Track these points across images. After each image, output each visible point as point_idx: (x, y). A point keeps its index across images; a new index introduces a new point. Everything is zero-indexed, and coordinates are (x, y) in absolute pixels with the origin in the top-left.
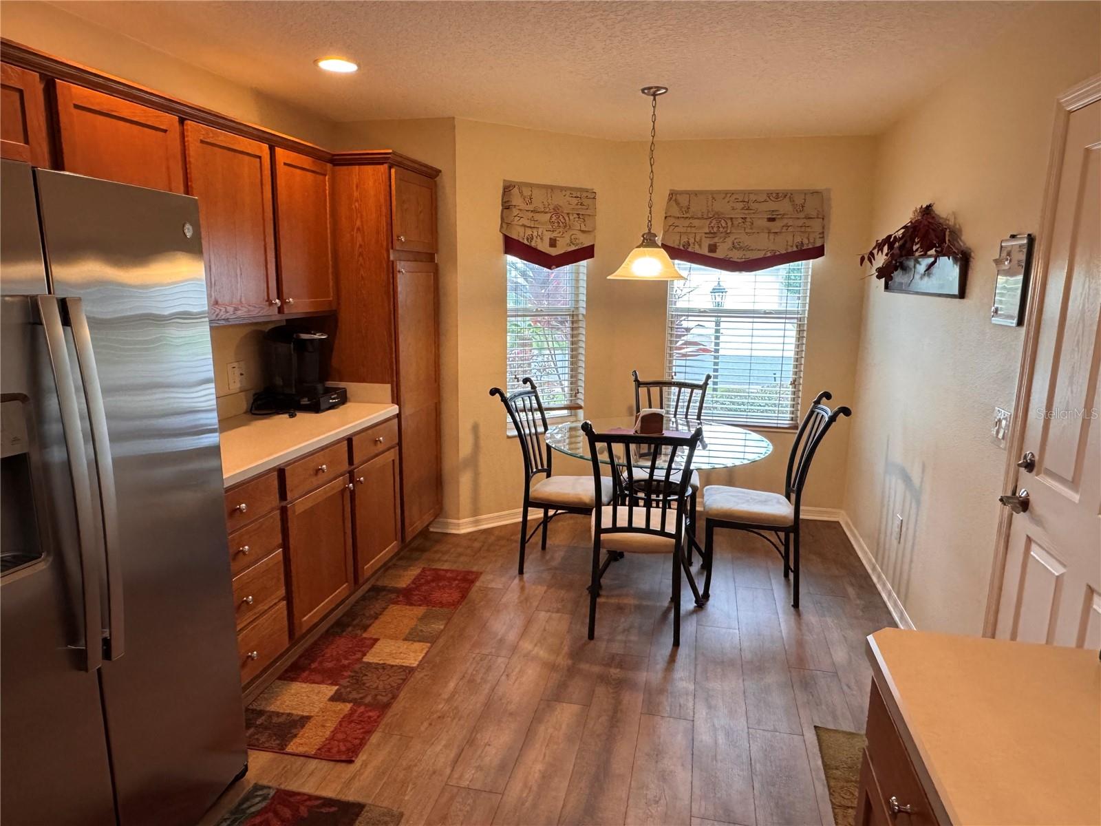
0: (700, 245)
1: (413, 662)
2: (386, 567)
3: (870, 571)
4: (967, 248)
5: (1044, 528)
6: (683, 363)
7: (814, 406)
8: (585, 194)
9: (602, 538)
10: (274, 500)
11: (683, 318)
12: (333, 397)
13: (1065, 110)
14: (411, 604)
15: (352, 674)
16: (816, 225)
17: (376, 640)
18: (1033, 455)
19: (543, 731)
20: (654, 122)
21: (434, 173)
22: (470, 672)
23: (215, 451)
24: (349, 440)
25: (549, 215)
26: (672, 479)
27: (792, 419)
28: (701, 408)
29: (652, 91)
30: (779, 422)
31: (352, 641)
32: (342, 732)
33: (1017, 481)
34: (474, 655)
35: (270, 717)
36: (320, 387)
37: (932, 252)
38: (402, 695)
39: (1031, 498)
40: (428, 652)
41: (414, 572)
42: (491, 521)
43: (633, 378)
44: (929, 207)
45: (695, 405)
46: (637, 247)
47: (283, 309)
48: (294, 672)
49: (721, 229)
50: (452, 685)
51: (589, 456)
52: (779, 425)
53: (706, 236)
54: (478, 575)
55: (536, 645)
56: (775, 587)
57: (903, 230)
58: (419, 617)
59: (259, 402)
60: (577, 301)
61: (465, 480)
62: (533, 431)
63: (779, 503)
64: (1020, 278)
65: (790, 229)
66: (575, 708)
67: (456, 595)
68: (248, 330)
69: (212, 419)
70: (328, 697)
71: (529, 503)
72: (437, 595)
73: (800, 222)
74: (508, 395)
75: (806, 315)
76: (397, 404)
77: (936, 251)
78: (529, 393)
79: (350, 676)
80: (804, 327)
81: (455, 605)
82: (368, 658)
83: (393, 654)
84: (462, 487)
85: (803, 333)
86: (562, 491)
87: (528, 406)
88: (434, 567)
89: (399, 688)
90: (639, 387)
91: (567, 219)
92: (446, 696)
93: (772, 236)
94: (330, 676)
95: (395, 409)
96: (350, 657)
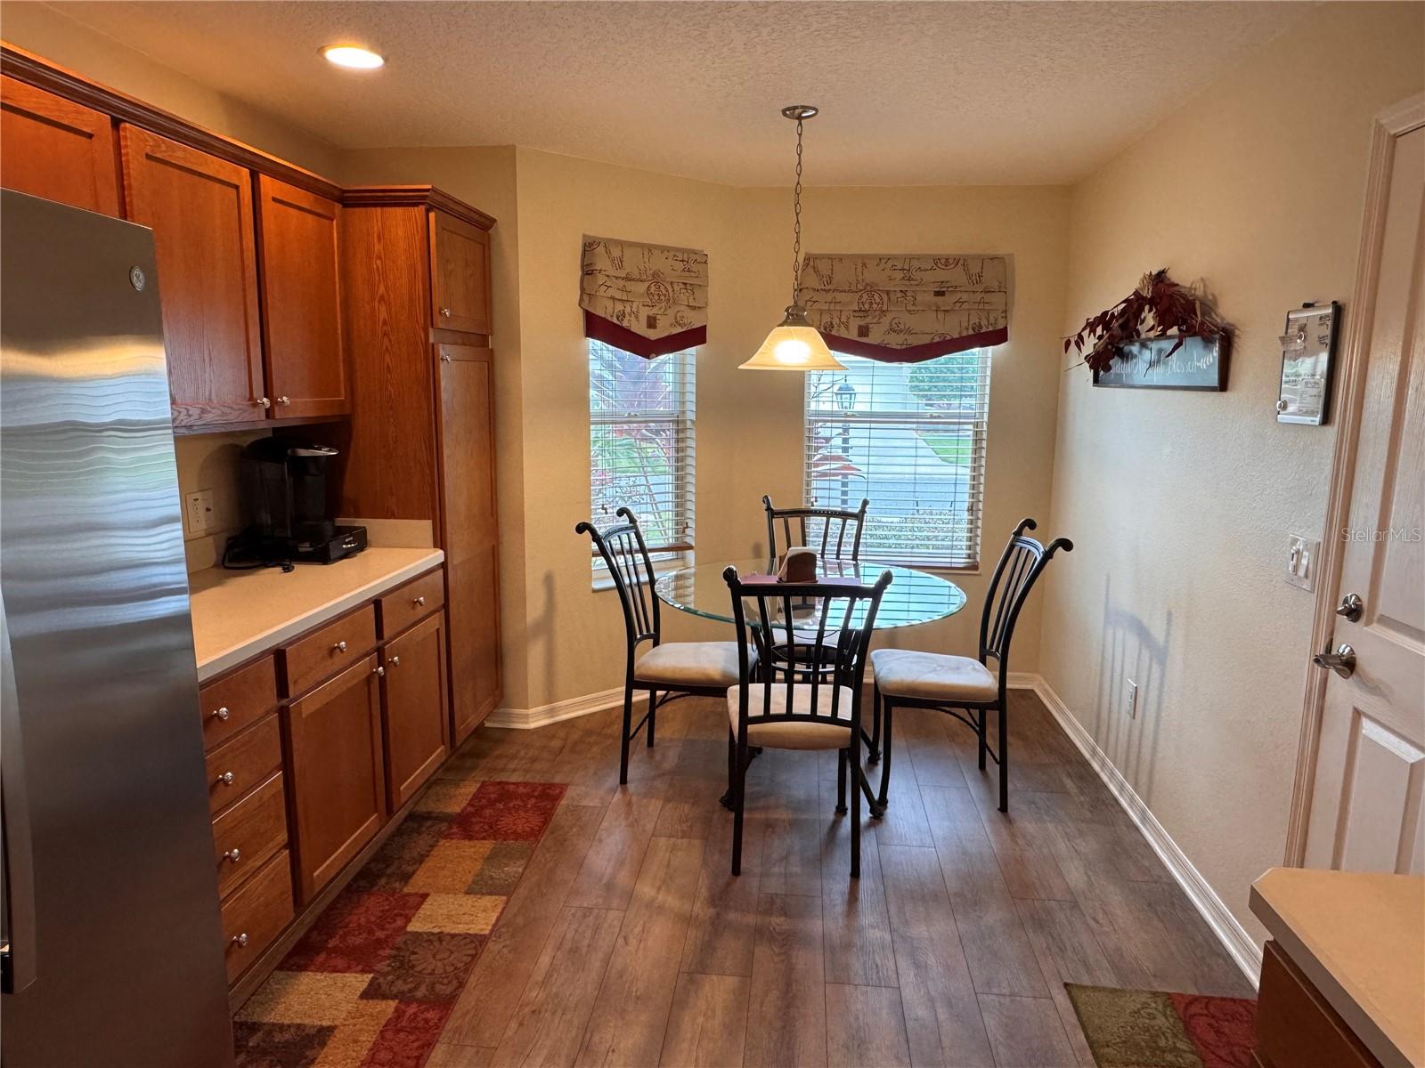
0: (847, 328)
1: (484, 927)
2: (430, 784)
3: (1087, 755)
4: (1228, 324)
5: (1383, 696)
6: (826, 484)
7: (1014, 538)
8: (693, 257)
9: (749, 731)
10: (270, 698)
11: (820, 424)
12: (347, 540)
13: (1389, 135)
14: (470, 838)
15: (393, 952)
16: (997, 300)
17: (425, 896)
18: (1358, 598)
19: (689, 1024)
20: (799, 155)
21: (487, 222)
22: (569, 936)
23: (182, 622)
24: (377, 602)
25: (647, 284)
26: (825, 642)
27: (969, 556)
28: (857, 544)
29: (797, 111)
30: (954, 560)
31: (387, 899)
32: (386, 1048)
33: (1332, 633)
34: (573, 911)
35: (270, 1033)
36: (327, 525)
37: (1174, 331)
38: (472, 980)
39: (1359, 655)
40: (504, 909)
41: (468, 789)
42: (572, 709)
43: (765, 506)
44: (1161, 274)
45: (849, 540)
46: (779, 326)
47: (274, 411)
48: (302, 956)
49: (875, 306)
50: (545, 960)
51: (732, 616)
52: (953, 565)
53: (856, 315)
54: (563, 788)
55: (659, 889)
56: (971, 785)
57: (1124, 305)
58: (486, 856)
59: (236, 550)
60: (683, 403)
61: (535, 655)
62: (634, 580)
63: (974, 669)
64: (1324, 357)
65: (965, 306)
66: (731, 982)
67: (536, 820)
68: (219, 443)
69: (178, 574)
70: (359, 993)
71: (633, 683)
72: (507, 822)
73: (978, 297)
74: (601, 532)
75: (986, 419)
76: (441, 549)
77: (1179, 330)
78: (627, 528)
79: (389, 957)
80: (982, 434)
81: (535, 834)
82: (415, 926)
83: (452, 916)
84: (531, 663)
85: (981, 443)
86: (681, 666)
87: (626, 546)
88: (498, 780)
89: (468, 968)
90: (773, 517)
91: (670, 290)
92: (539, 976)
93: (941, 315)
94: (358, 958)
95: (437, 556)
96: (387, 926)
